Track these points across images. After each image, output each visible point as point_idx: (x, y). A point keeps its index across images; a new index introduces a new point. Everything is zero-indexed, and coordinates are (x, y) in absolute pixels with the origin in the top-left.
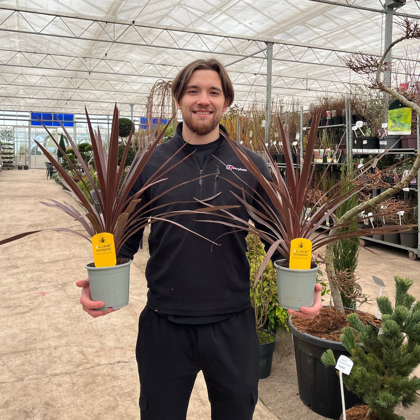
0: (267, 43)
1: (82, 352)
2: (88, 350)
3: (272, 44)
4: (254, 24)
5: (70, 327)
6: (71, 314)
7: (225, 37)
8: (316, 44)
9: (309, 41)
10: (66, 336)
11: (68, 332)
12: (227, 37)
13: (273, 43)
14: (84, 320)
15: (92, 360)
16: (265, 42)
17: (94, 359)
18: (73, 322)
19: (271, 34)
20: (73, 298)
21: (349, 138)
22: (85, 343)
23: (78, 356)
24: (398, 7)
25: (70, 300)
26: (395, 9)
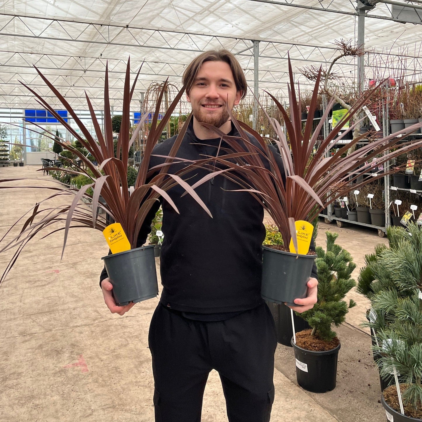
1: (96, 311)
2: (101, 309)
3: (258, 42)
4: (240, 24)
5: (84, 295)
6: (83, 285)
7: (214, 36)
8: (300, 41)
9: (293, 39)
10: (81, 300)
11: (83, 298)
12: (215, 36)
13: (259, 41)
14: (95, 289)
15: (105, 316)
16: (252, 40)
17: (107, 315)
18: (86, 291)
19: (257, 33)
20: (84, 274)
21: (326, 130)
22: (98, 305)
23: (93, 314)
24: (369, 9)
25: (81, 275)
26: (366, 11)
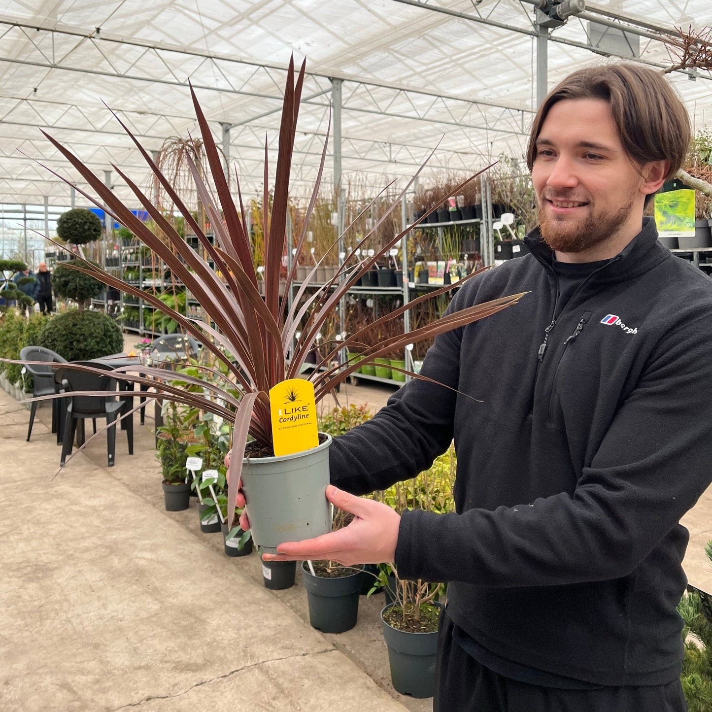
0: (332, 79)
1: (65, 686)
2: (77, 678)
3: (340, 81)
4: (314, 45)
5: (27, 634)
6: (21, 604)
7: (261, 66)
8: (412, 84)
9: (400, 80)
10: (23, 653)
11: (24, 644)
12: (263, 66)
13: (342, 80)
14: (52, 615)
15: (92, 700)
16: (329, 78)
17: (96, 698)
18: (29, 620)
19: (338, 65)
20: (18, 569)
22: (67, 665)
23: (60, 695)
24: (554, 26)
25: (11, 574)
26: (550, 30)
